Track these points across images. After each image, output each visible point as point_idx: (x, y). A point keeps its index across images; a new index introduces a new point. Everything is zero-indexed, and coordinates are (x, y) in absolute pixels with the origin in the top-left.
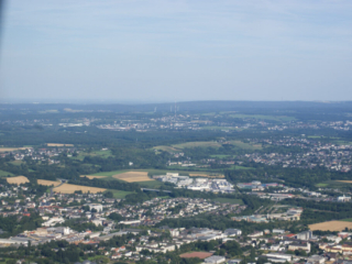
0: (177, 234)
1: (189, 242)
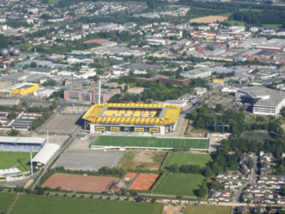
0: (88, 27)
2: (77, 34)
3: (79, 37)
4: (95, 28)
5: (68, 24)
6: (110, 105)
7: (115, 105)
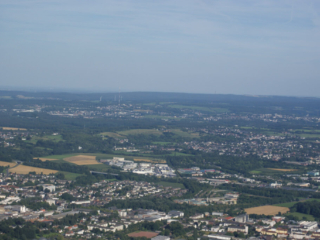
1: (136, 222)
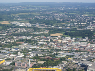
0: (15, 37)
1: (18, 39)
2: (13, 40)
3: (14, 41)
4: (18, 38)
5: (8, 36)
6: (35, 68)
7: (36, 69)
